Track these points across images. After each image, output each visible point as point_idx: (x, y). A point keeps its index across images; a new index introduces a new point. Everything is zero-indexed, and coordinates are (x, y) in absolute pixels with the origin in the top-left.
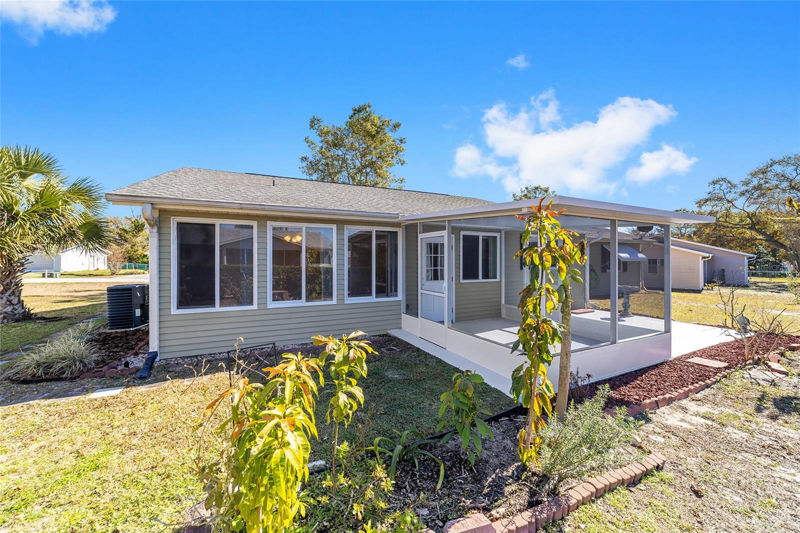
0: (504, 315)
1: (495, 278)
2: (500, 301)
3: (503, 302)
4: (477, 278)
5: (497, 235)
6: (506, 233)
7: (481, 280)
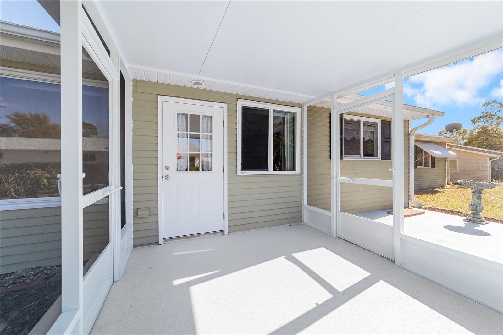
0: (306, 219)
1: (294, 169)
2: (301, 201)
3: (305, 202)
4: (267, 168)
5: (297, 111)
6: (310, 109)
7: (271, 171)
